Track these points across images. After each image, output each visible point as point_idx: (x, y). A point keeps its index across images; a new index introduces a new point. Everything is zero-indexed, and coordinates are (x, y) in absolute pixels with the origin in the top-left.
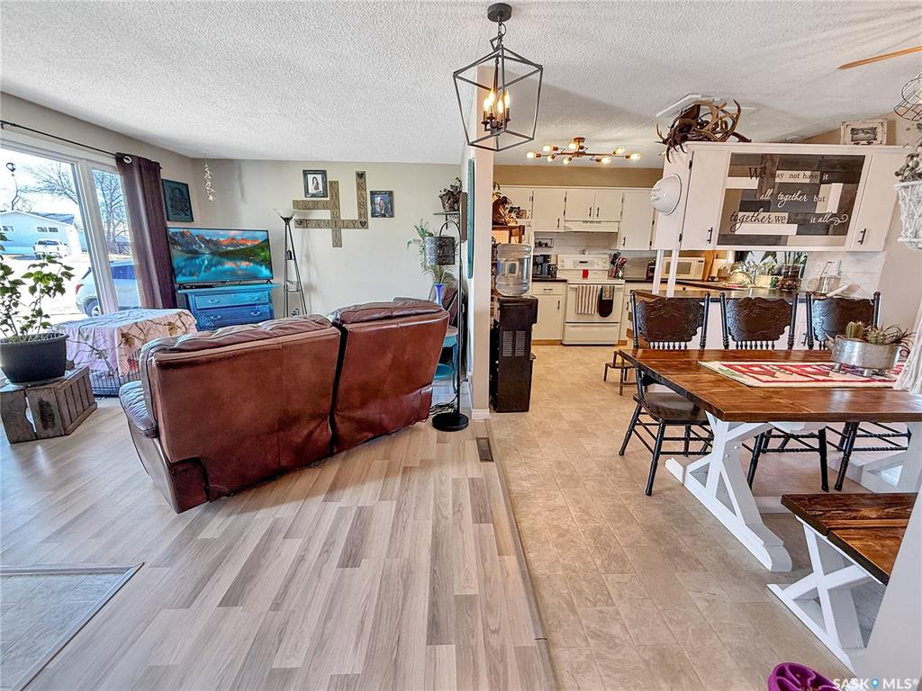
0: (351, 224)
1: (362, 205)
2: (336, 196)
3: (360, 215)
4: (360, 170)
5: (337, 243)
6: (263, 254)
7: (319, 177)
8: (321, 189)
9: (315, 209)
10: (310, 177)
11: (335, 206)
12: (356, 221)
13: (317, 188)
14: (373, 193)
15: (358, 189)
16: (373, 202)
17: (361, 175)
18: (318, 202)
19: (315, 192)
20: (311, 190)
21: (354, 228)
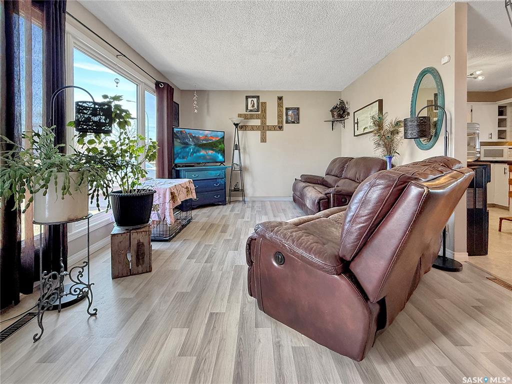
0: (273, 128)
1: (280, 116)
2: (264, 111)
3: (279, 122)
4: (280, 95)
5: (263, 140)
6: (220, 146)
7: (255, 100)
8: (256, 107)
9: (251, 119)
10: (250, 100)
11: (263, 117)
12: (276, 126)
13: (253, 106)
14: (287, 109)
15: (278, 106)
16: (287, 114)
17: (280, 99)
18: (253, 114)
19: (252, 109)
20: (250, 107)
21: (275, 130)
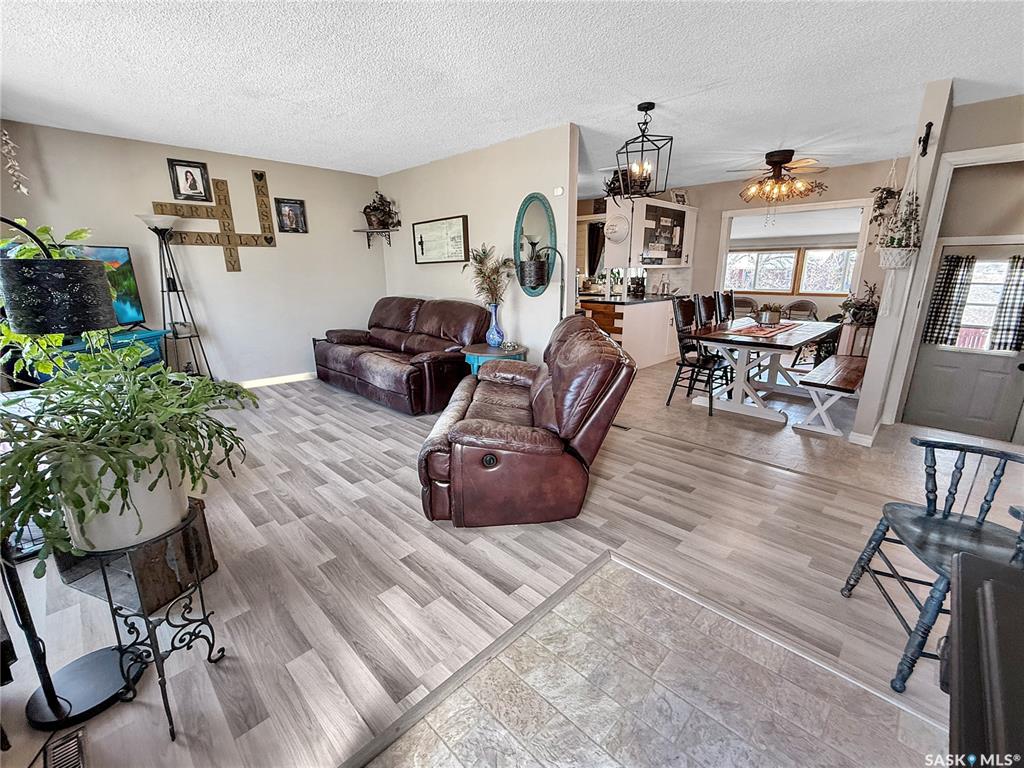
0: (251, 241)
1: (264, 215)
2: (224, 200)
3: (263, 228)
4: (259, 169)
5: (233, 265)
6: (125, 283)
7: (197, 172)
8: (200, 188)
9: (192, 216)
10: (181, 171)
11: (224, 213)
12: (258, 236)
13: (193, 186)
14: (278, 201)
15: (258, 194)
17: (259, 177)
18: (197, 207)
19: (191, 192)
20: (184, 188)
21: (257, 245)
